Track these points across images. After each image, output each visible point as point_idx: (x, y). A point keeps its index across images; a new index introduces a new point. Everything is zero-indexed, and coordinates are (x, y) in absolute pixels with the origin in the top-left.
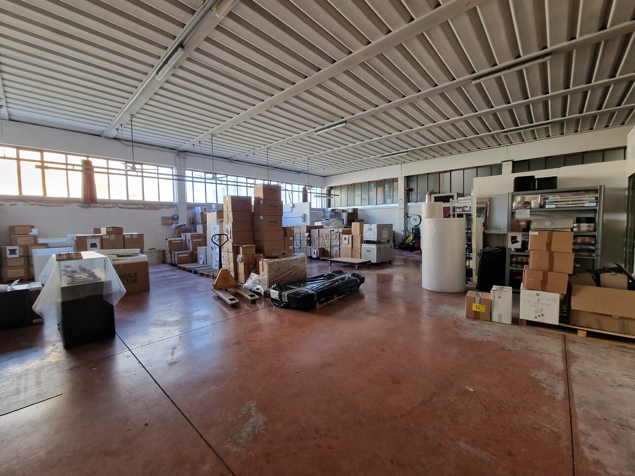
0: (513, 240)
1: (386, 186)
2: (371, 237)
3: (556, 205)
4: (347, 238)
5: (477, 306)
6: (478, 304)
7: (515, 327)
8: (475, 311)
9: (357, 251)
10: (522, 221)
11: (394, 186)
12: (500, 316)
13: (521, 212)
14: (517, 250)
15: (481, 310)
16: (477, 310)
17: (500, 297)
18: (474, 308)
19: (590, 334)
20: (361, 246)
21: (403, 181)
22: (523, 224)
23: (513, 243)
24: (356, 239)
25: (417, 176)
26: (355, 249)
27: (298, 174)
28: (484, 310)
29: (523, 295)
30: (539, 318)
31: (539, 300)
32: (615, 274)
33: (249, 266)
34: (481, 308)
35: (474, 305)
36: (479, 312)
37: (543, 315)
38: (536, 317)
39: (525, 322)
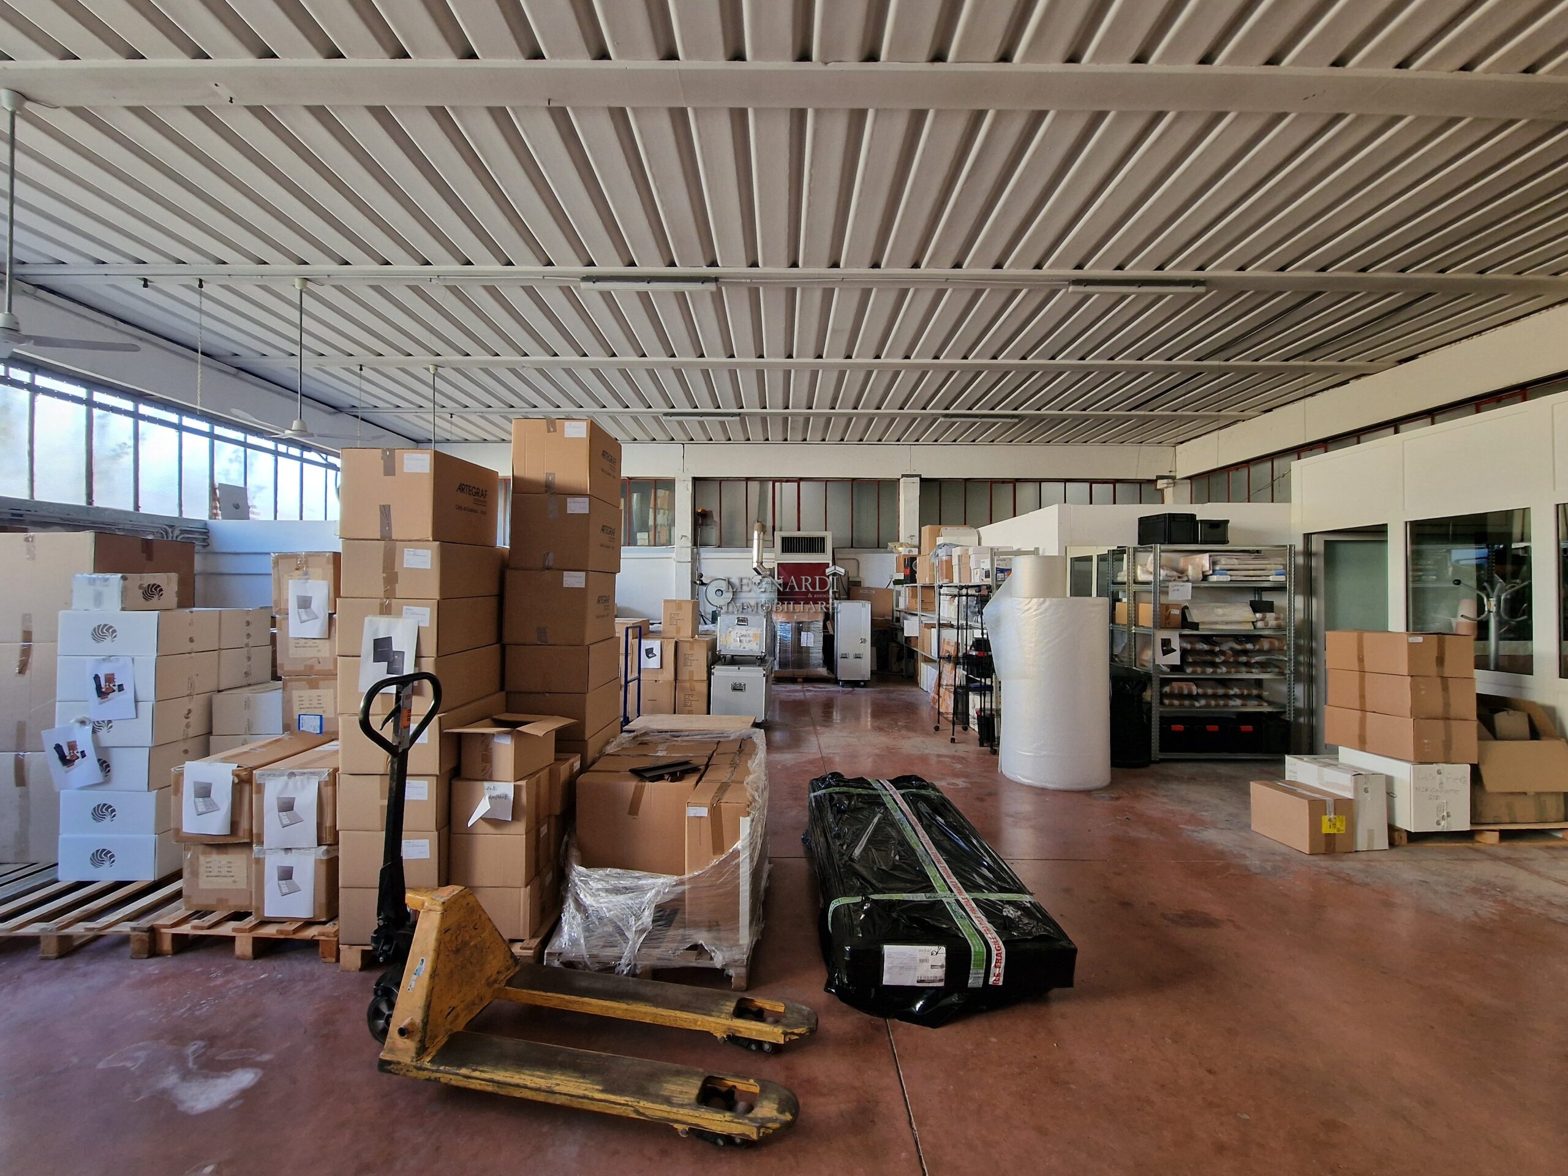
0: (1164, 648)
1: (635, 495)
2: (745, 644)
3: (1231, 576)
4: (657, 651)
5: (1330, 820)
6: (1332, 816)
7: (1394, 850)
8: (1328, 835)
9: (693, 689)
10: (1176, 606)
11: (659, 501)
12: (1371, 833)
13: (1176, 588)
14: (1174, 668)
15: (1339, 830)
16: (1332, 831)
17: (1366, 791)
18: (1326, 829)
19: (1505, 835)
20: (710, 674)
21: (688, 489)
22: (1176, 612)
23: (1165, 653)
24: (690, 652)
25: (721, 480)
26: (688, 685)
27: (330, 414)
28: (1343, 828)
29: (1417, 777)
30: (1443, 823)
31: (1442, 783)
32: (1511, 712)
33: (538, 832)
34: (1338, 825)
35: (1325, 819)
36: (1334, 834)
37: (1448, 816)
38: (1438, 823)
39: (1404, 836)
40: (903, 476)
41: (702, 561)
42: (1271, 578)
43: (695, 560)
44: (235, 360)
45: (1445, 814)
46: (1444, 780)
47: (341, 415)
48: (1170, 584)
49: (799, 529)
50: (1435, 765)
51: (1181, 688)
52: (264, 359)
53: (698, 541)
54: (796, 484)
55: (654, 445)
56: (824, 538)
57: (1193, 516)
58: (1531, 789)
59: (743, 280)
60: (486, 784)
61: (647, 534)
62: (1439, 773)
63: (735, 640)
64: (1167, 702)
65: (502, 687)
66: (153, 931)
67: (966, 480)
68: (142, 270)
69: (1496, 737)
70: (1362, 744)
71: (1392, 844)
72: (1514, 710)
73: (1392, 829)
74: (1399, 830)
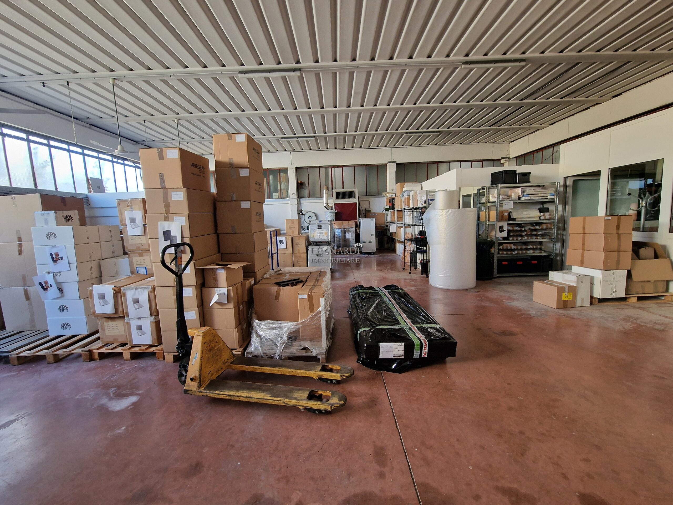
0: (501, 230)
1: (271, 176)
2: (321, 237)
3: (531, 197)
4: (284, 241)
5: (566, 295)
6: (567, 293)
7: (592, 306)
8: (564, 301)
9: (300, 257)
10: (506, 211)
11: (281, 179)
12: (583, 300)
13: (506, 203)
14: (504, 238)
15: (569, 298)
16: (566, 299)
17: (582, 282)
18: (564, 298)
19: (640, 299)
20: (307, 250)
21: (294, 173)
22: (506, 214)
23: (501, 232)
24: (298, 241)
25: (308, 168)
26: (298, 255)
28: (571, 298)
29: (604, 276)
30: (613, 294)
31: (614, 278)
32: (647, 248)
33: (239, 308)
34: (569, 297)
35: (564, 294)
36: (567, 300)
37: (616, 291)
38: (611, 294)
39: (597, 300)
40: (388, 162)
41: (302, 204)
42: (548, 197)
43: (299, 204)
44: (88, 121)
45: (615, 291)
46: (615, 277)
47: (138, 145)
48: (504, 202)
49: (343, 188)
50: (612, 271)
51: (507, 247)
52: (101, 120)
53: (299, 196)
54: (341, 168)
55: (278, 153)
56: (354, 192)
57: (515, 171)
58: (652, 279)
59: (312, 70)
60: (216, 289)
61: (277, 193)
62: (613, 274)
63: (317, 235)
64: (501, 252)
65: (219, 252)
66: (90, 351)
67: (416, 163)
68: (41, 78)
69: (639, 258)
70: (582, 264)
71: (591, 303)
72: (648, 247)
73: (592, 297)
74: (595, 298)
